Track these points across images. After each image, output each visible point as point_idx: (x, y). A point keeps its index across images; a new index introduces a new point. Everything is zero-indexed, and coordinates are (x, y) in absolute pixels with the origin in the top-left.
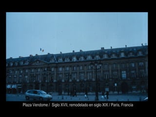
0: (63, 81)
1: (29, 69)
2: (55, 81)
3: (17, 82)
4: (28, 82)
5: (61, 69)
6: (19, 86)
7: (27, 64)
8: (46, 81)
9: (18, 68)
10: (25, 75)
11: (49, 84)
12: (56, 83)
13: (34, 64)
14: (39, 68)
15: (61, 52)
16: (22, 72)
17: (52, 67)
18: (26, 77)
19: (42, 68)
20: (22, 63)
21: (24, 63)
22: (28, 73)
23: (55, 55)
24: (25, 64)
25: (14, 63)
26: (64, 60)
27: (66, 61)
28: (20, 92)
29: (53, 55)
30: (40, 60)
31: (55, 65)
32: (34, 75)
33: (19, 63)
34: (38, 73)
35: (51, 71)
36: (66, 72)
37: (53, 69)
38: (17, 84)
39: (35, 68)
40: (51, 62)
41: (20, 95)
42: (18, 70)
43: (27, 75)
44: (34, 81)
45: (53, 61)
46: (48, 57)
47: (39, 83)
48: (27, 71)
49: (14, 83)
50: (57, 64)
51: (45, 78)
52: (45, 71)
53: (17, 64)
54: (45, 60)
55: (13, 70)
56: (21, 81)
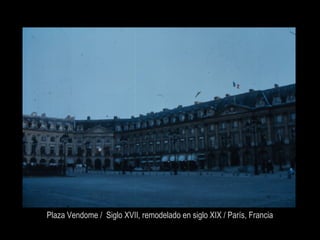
0: (287, 141)
1: (217, 123)
2: (269, 143)
3: (197, 149)
4: (216, 147)
5: (279, 119)
6: (199, 157)
7: (211, 113)
8: (253, 144)
9: (195, 123)
10: (209, 136)
11: (259, 150)
12: (271, 146)
13: (224, 114)
14: (234, 120)
15: (276, 85)
16: (202, 130)
17: (261, 116)
18: (213, 138)
19: (240, 120)
20: (202, 114)
21: (205, 113)
22: (214, 131)
23: (265, 92)
24: (208, 115)
25: (186, 116)
26: (284, 99)
27: (288, 102)
28: (203, 168)
29: (260, 94)
30: (235, 104)
31: (267, 112)
32: (226, 134)
33: (195, 115)
34: (235, 130)
35: (260, 123)
36: (291, 124)
37: (263, 121)
38: (196, 152)
39: (228, 121)
40: (257, 106)
41: (204, 173)
42: (196, 127)
43: (214, 135)
44: (228, 146)
45: (261, 104)
46: (251, 98)
47: (238, 149)
48: (212, 128)
49: (191, 151)
50: (270, 108)
51: (248, 139)
52: (248, 124)
53: (192, 117)
54: (245, 104)
55: (187, 128)
56: (203, 147)
